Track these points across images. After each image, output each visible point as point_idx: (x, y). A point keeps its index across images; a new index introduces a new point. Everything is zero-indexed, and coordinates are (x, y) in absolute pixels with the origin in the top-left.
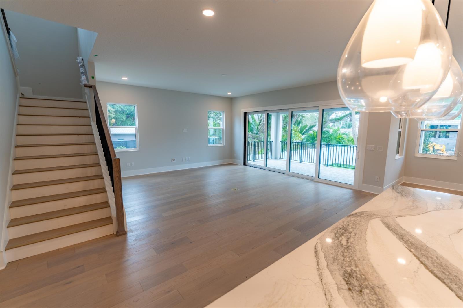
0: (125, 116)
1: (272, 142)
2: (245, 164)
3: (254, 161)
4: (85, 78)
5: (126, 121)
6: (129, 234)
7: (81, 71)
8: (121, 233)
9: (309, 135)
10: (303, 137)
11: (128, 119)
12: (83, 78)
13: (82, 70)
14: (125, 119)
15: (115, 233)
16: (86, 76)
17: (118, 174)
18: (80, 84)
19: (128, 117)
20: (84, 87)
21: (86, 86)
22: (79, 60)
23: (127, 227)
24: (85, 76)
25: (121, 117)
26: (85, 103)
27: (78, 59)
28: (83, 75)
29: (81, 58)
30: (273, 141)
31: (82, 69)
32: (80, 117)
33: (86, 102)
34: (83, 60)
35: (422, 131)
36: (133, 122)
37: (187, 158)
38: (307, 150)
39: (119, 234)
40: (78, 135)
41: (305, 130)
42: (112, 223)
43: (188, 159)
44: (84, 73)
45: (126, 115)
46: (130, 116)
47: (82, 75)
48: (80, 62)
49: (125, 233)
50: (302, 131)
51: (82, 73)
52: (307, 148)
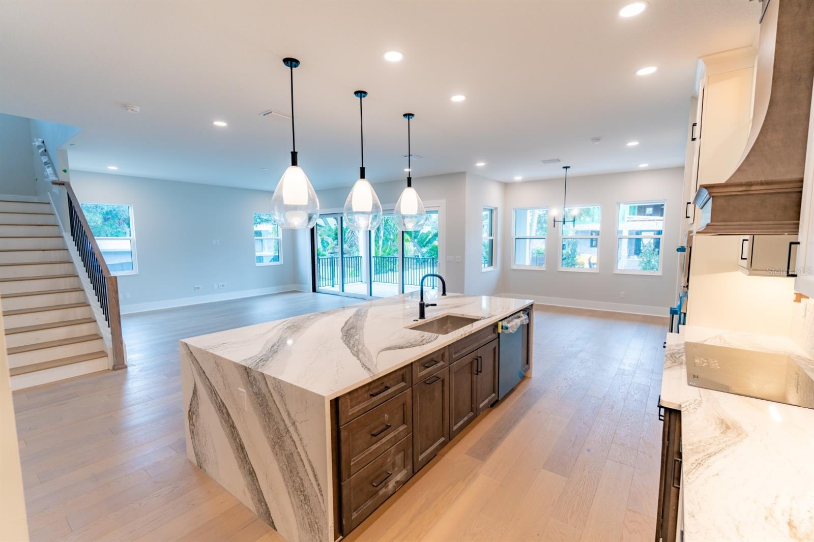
0: (101, 216)
1: (361, 257)
2: (314, 290)
3: (333, 286)
4: (52, 172)
5: (102, 226)
6: (130, 369)
7: (44, 161)
8: (120, 367)
9: (433, 247)
10: (424, 250)
11: (106, 223)
12: (48, 172)
13: (45, 159)
14: (99, 223)
15: (111, 368)
16: (52, 168)
17: (114, 294)
18: (45, 180)
19: (106, 219)
20: (51, 184)
21: (54, 183)
22: (37, 144)
23: (127, 361)
24: (50, 169)
25: (91, 219)
26: (48, 205)
27: (36, 141)
28: (48, 167)
29: (40, 139)
30: (363, 257)
31: (44, 157)
32: (42, 225)
33: (49, 203)
34: (43, 142)
35: (516, 239)
36: (118, 229)
37: (221, 284)
38: (421, 270)
39: (116, 368)
40: (43, 250)
41: (427, 240)
42: (107, 356)
43: (223, 286)
44: (49, 163)
45: (103, 215)
46: (113, 216)
47: (46, 166)
48: (39, 147)
49: (126, 367)
50: (424, 241)
51: (46, 163)
52: (423, 266)
